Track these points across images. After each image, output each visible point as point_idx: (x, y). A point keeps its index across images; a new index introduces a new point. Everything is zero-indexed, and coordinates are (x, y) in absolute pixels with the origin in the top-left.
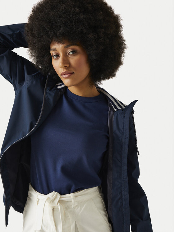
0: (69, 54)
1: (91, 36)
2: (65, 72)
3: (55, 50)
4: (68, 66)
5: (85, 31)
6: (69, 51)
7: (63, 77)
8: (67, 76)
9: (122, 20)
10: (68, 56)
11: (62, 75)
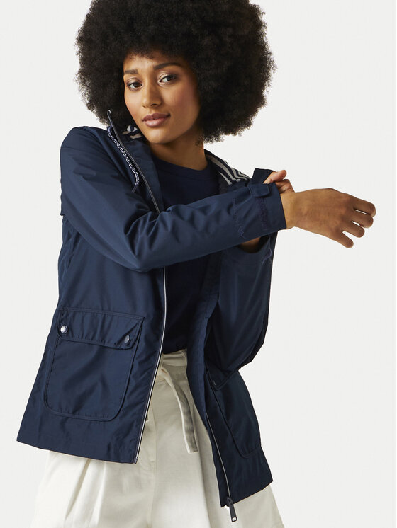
0: (161, 81)
1: (206, 41)
2: (153, 116)
3: (134, 72)
4: (158, 102)
5: (196, 32)
6: (163, 75)
7: (148, 125)
8: (155, 123)
9: (264, 13)
10: (158, 84)
11: (145, 120)
